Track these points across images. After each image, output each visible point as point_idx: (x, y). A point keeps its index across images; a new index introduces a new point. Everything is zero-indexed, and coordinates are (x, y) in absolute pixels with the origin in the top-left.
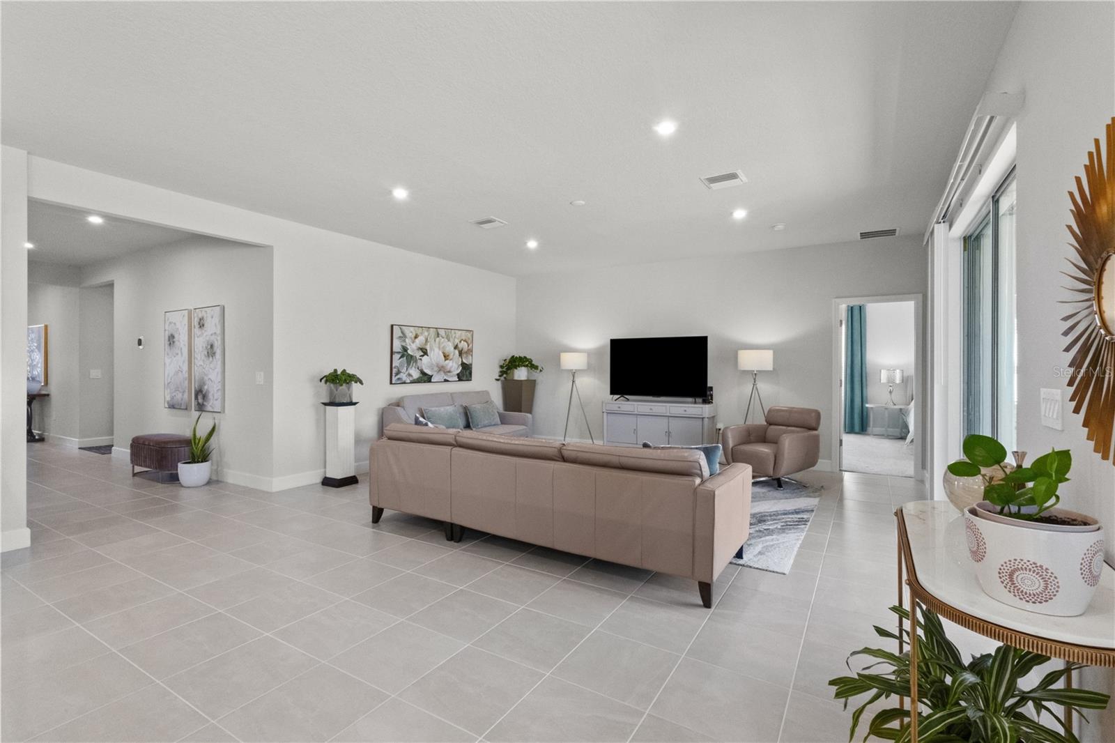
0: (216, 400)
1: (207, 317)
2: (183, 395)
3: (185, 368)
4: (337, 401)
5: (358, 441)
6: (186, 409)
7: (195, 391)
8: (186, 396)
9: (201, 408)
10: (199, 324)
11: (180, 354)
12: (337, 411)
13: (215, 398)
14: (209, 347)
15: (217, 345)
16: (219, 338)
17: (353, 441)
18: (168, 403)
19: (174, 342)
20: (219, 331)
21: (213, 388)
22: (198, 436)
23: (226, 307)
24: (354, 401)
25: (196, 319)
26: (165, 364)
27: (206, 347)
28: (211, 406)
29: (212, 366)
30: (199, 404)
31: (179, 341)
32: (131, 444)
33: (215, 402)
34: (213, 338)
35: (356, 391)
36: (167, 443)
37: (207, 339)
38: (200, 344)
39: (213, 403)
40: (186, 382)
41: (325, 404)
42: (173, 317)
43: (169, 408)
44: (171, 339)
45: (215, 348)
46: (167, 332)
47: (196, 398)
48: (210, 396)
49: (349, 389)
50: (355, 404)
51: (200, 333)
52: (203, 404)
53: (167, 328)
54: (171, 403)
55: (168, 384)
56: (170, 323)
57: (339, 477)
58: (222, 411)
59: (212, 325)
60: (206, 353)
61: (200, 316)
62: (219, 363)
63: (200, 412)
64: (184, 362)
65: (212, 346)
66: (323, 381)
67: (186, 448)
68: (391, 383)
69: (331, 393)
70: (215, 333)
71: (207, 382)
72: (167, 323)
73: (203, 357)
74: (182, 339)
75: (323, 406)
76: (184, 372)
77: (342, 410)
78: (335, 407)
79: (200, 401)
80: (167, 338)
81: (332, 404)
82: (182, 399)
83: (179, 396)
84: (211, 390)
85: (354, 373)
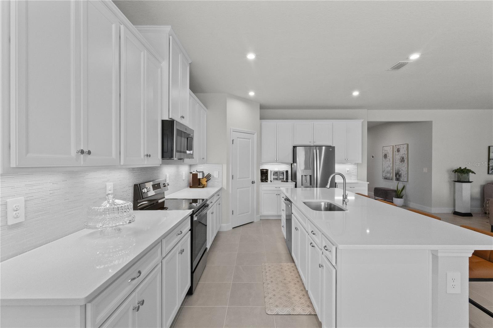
0: (405, 177)
1: (401, 148)
2: (390, 175)
3: (391, 165)
4: (462, 180)
5: (472, 199)
6: (392, 180)
7: (396, 173)
8: (391, 175)
9: (398, 179)
10: (397, 150)
11: (389, 161)
12: (462, 185)
13: (404, 176)
14: (402, 158)
15: (405, 158)
16: (406, 156)
17: (470, 198)
18: (384, 177)
19: (386, 157)
20: (406, 153)
21: (403, 173)
22: (399, 189)
23: (409, 144)
24: (470, 181)
25: (396, 149)
26: (383, 164)
27: (401, 159)
28: (403, 179)
29: (403, 165)
30: (397, 178)
31: (389, 156)
32: (374, 190)
33: (404, 178)
34: (404, 155)
35: (471, 177)
36: (388, 190)
37: (401, 155)
38: (398, 157)
39: (403, 178)
40: (392, 171)
41: (455, 181)
42: (385, 148)
43: (385, 179)
44: (385, 156)
45: (404, 159)
46: (384, 154)
47: (396, 176)
48: (402, 176)
49: (468, 176)
50: (471, 182)
51: (398, 154)
52: (399, 179)
53: (384, 152)
54: (385, 177)
55: (384, 171)
56: (385, 150)
57: (463, 212)
58: (407, 181)
59: (403, 151)
60: (400, 161)
61: (398, 148)
62: (406, 164)
63: (398, 182)
64: (391, 164)
65: (403, 158)
66: (454, 172)
67: (394, 193)
68: (488, 173)
69: (458, 177)
70: (404, 154)
71: (401, 171)
72: (384, 150)
73: (399, 162)
74: (390, 156)
75: (454, 182)
76: (391, 167)
77: (464, 184)
78: (461, 183)
79: (398, 177)
80: (384, 155)
81: (459, 181)
82: (390, 176)
83: (389, 175)
84: (402, 173)
85: (470, 169)
